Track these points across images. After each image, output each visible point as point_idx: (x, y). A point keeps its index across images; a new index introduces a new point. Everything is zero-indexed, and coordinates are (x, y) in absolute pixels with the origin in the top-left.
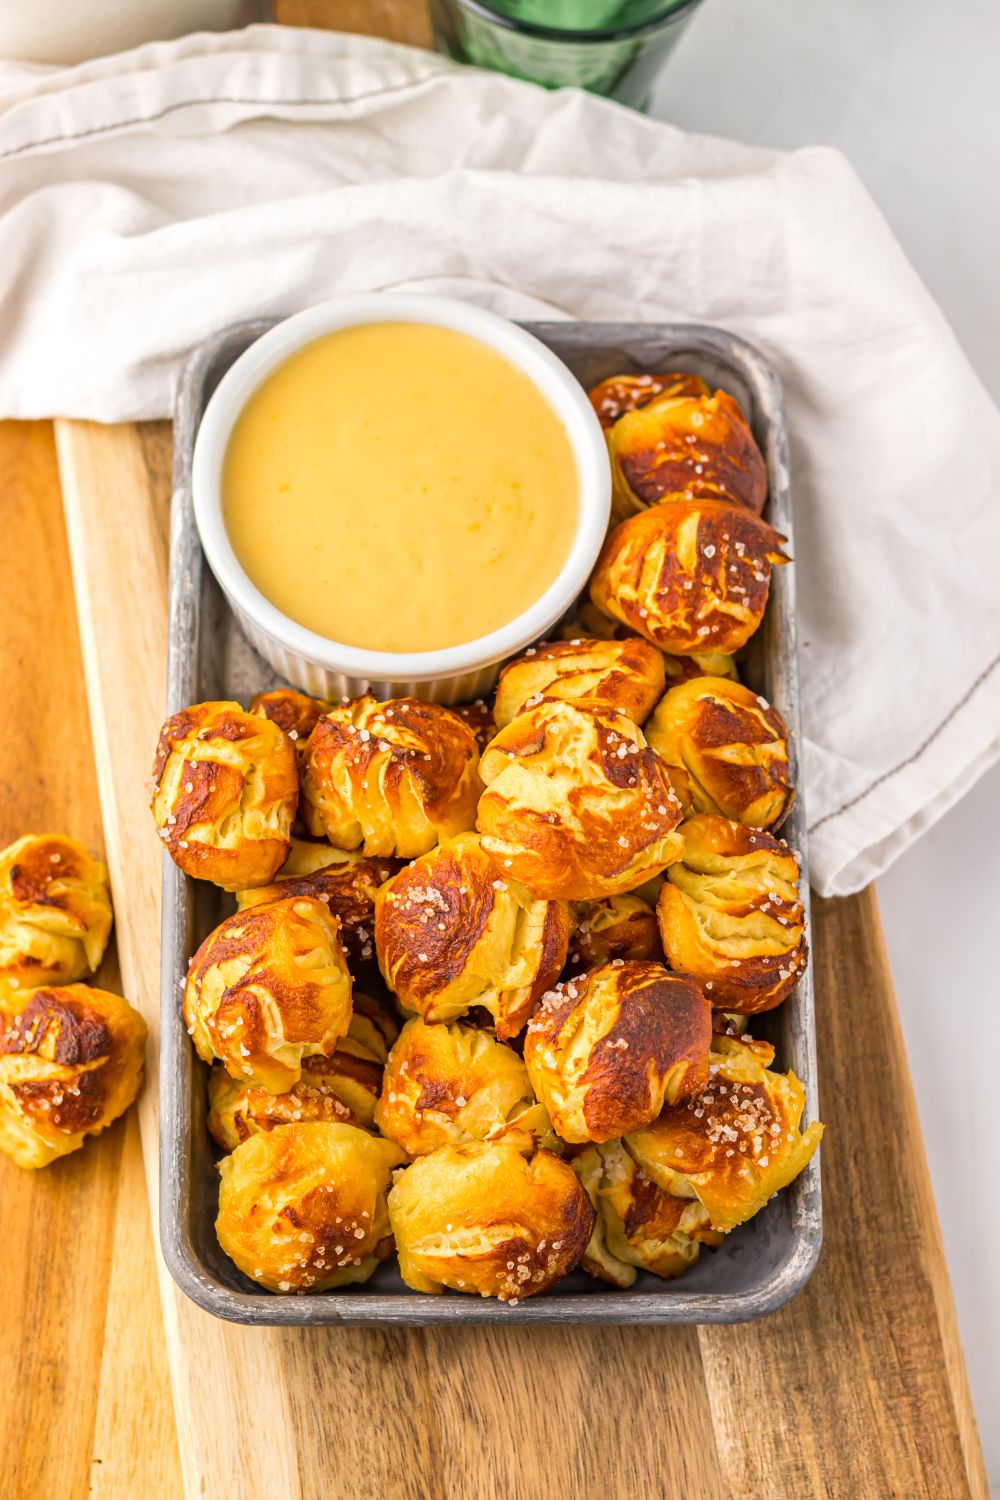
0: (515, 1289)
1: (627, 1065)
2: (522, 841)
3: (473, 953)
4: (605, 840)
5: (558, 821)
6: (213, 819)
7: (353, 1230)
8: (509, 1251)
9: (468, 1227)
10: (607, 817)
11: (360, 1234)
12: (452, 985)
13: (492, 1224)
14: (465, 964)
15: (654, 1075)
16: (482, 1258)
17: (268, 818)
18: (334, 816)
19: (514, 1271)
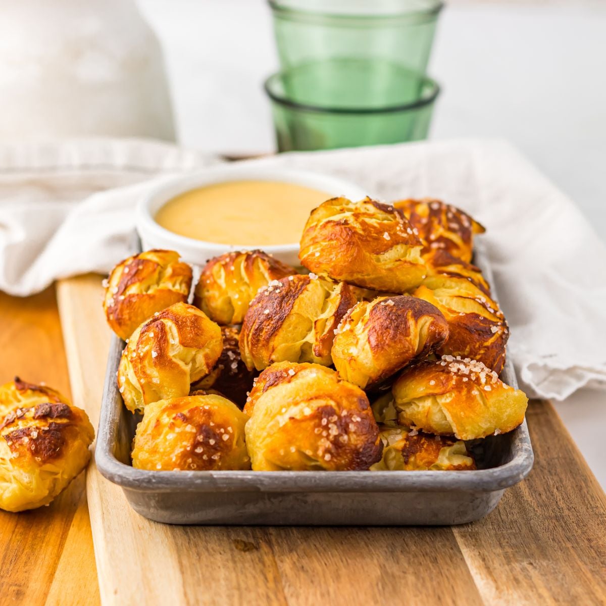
0: (328, 444)
1: (394, 311)
2: (324, 240)
3: (297, 301)
4: (375, 235)
5: (346, 223)
6: (141, 281)
7: (222, 434)
8: (324, 412)
9: (296, 404)
10: (376, 225)
11: (226, 437)
12: (285, 325)
13: (312, 399)
14: (292, 306)
15: (412, 317)
16: (305, 419)
17: (174, 286)
18: (214, 297)
19: (326, 428)
